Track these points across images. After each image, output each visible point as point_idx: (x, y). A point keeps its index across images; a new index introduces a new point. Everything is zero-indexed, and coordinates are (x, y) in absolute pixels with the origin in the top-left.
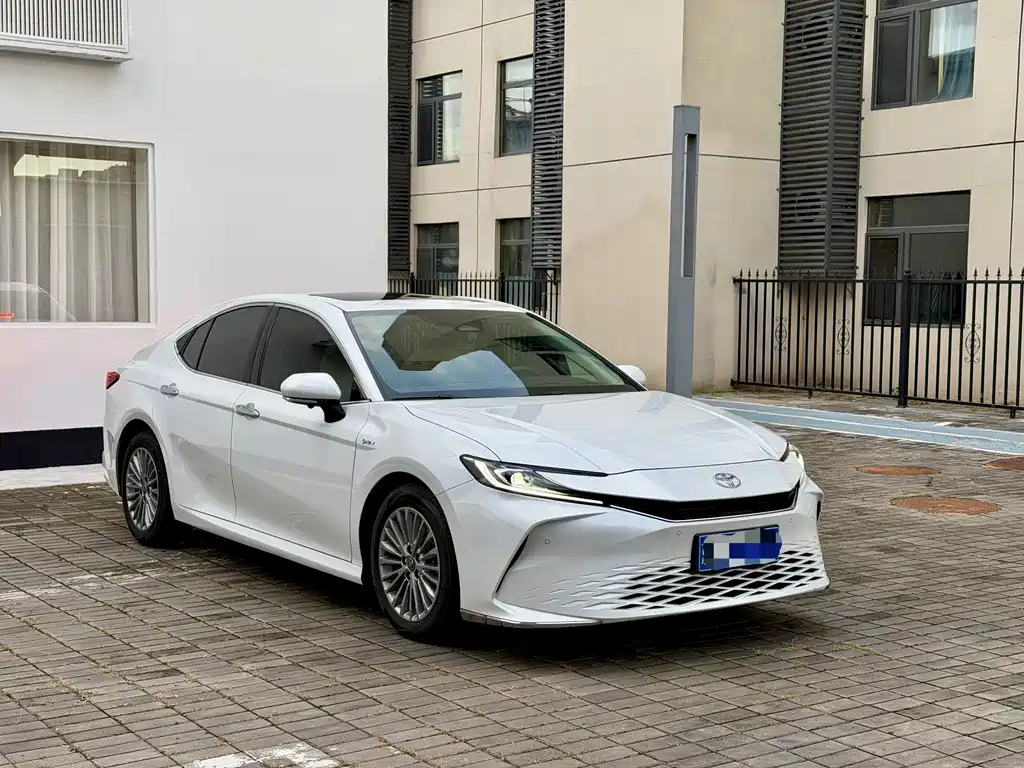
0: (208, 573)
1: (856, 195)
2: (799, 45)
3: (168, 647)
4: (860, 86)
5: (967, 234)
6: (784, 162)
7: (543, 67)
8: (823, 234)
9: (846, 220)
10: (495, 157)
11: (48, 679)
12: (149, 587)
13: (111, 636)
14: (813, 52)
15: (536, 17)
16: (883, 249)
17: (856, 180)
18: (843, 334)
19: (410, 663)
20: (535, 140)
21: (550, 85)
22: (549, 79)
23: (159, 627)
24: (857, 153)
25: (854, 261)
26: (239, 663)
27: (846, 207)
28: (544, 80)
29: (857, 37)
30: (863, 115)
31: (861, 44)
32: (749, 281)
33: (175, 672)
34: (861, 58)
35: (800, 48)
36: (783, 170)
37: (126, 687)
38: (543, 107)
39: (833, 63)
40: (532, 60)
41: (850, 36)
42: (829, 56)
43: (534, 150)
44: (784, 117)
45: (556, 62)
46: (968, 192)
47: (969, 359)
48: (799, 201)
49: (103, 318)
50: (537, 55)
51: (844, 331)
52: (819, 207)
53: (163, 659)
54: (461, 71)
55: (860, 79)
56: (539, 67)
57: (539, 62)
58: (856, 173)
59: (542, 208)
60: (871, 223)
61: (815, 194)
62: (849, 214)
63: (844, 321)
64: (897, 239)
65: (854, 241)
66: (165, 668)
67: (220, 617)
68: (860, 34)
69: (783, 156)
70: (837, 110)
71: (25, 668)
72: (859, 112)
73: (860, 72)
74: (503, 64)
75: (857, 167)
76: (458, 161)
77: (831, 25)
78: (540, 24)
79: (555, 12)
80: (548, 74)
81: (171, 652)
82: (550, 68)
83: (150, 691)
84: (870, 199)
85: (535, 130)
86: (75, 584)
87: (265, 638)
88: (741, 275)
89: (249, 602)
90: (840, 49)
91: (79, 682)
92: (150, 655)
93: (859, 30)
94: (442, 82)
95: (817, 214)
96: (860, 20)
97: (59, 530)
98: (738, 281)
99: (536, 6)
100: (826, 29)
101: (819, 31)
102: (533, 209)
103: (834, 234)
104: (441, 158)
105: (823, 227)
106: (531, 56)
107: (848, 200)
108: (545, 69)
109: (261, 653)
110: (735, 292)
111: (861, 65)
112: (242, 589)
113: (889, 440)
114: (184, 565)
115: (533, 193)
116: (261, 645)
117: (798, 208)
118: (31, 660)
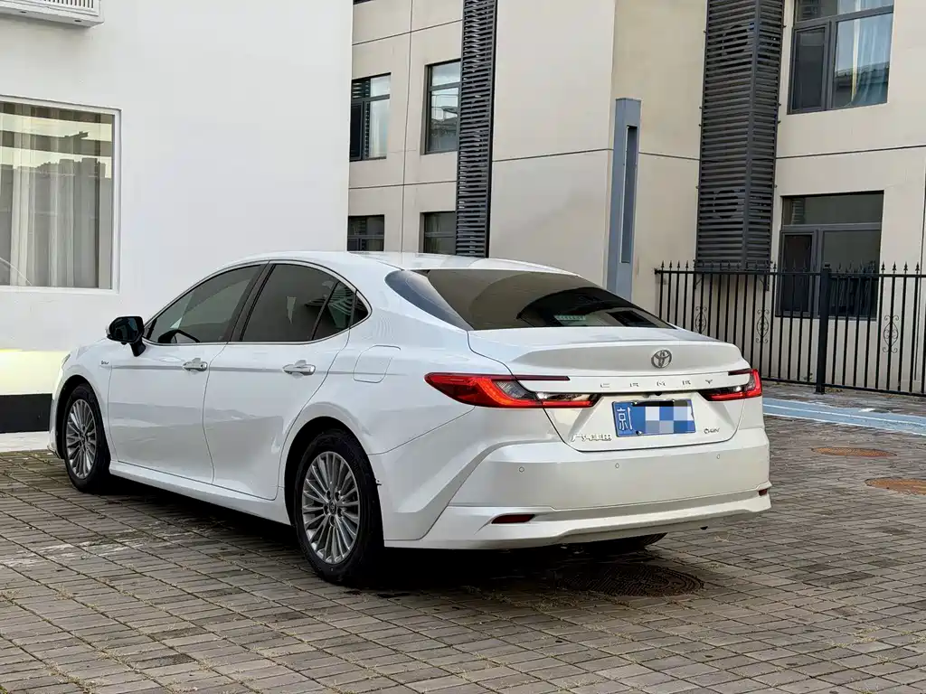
0: (195, 544)
1: (772, 194)
2: (720, 52)
3: (172, 627)
4: (777, 92)
5: (880, 231)
6: (704, 161)
7: (469, 70)
8: (741, 229)
9: (762, 217)
10: (421, 154)
11: (41, 665)
12: (132, 558)
13: (102, 614)
14: (733, 59)
15: (465, 23)
16: (797, 245)
17: (772, 180)
18: (763, 323)
19: (449, 650)
20: (461, 138)
21: (477, 87)
22: (475, 82)
23: (154, 604)
24: (774, 154)
25: (769, 256)
26: (256, 648)
27: (763, 204)
28: (471, 82)
29: (775, 45)
30: (779, 118)
31: (779, 52)
32: (670, 273)
33: (183, 658)
34: (778, 66)
35: (720, 55)
36: (702, 169)
37: (133, 677)
38: (470, 108)
39: (753, 69)
40: (459, 64)
41: (769, 44)
42: (750, 63)
43: (460, 148)
44: (704, 119)
45: (482, 66)
46: (882, 192)
47: (887, 349)
48: (717, 199)
49: (64, 284)
50: (464, 59)
51: (763, 320)
52: (736, 204)
53: (170, 642)
54: (390, 74)
55: (778, 85)
56: (466, 71)
57: (466, 65)
58: (772, 174)
59: (466, 202)
60: (786, 220)
61: (732, 192)
62: (765, 211)
63: (763, 311)
64: (811, 236)
65: (769, 237)
66: (173, 653)
67: (222, 593)
68: (778, 43)
69: (702, 156)
70: (757, 114)
71: (12, 651)
72: (776, 116)
73: (778, 79)
74: (430, 67)
75: (773, 167)
76: (385, 158)
77: (751, 33)
78: (468, 30)
79: (481, 19)
80: (475, 77)
81: (176, 634)
82: (476, 71)
83: (164, 682)
84: (785, 198)
85: (461, 129)
86: (51, 555)
87: (278, 618)
88: (663, 267)
89: (245, 577)
90: (760, 56)
91: (77, 670)
92: (152, 637)
93: (778, 39)
94: (369, 84)
95: (734, 210)
96: (779, 29)
97: (24, 496)
98: (659, 272)
99: (465, 13)
100: (746, 37)
101: (739, 38)
102: (458, 203)
103: (750, 230)
104: (367, 155)
105: (741, 223)
106: (459, 60)
107: (764, 198)
108: (471, 72)
109: (278, 636)
110: (657, 282)
111: (778, 72)
112: (235, 563)
113: (827, 424)
114: (165, 535)
115: (458, 188)
116: (276, 627)
117: (716, 205)
118: (18, 642)
